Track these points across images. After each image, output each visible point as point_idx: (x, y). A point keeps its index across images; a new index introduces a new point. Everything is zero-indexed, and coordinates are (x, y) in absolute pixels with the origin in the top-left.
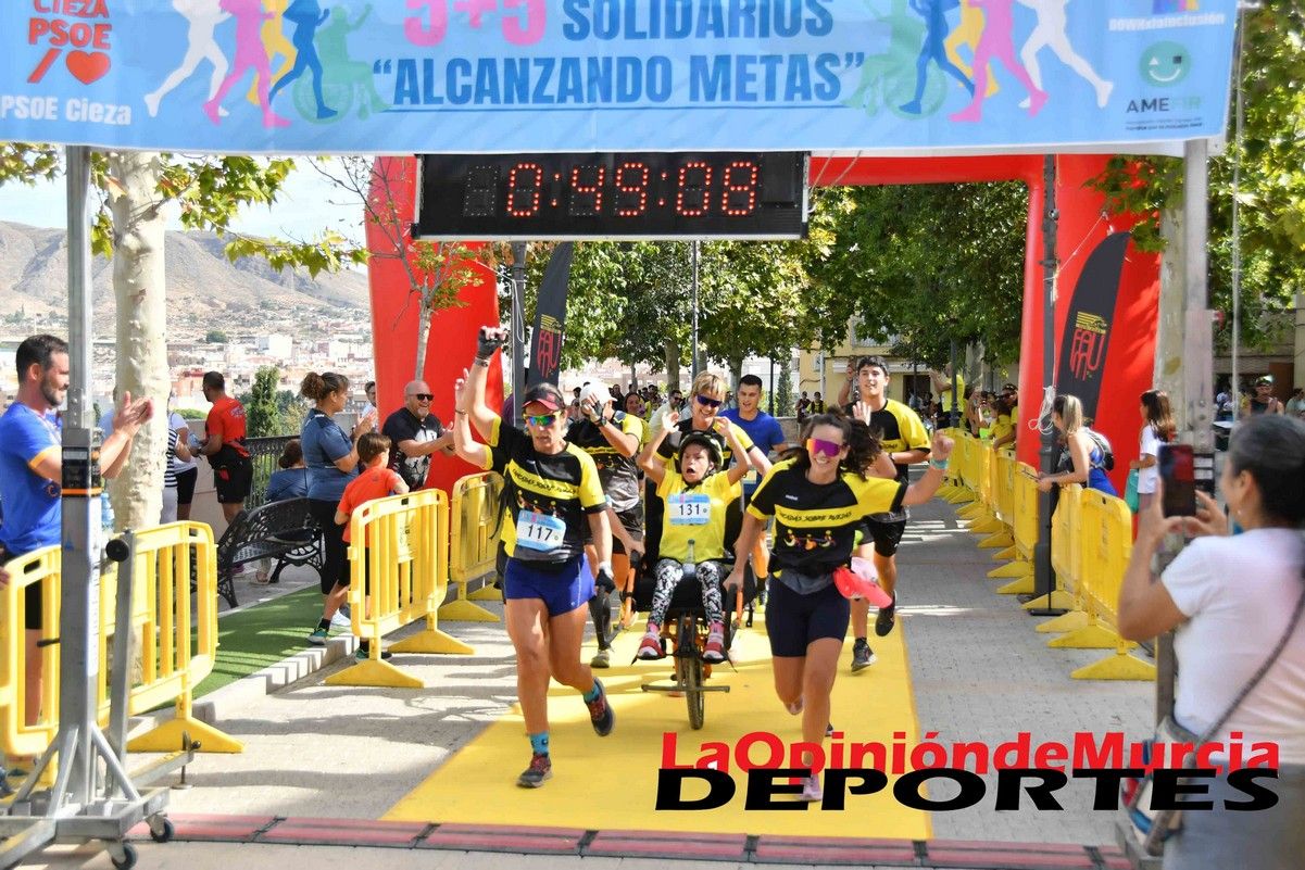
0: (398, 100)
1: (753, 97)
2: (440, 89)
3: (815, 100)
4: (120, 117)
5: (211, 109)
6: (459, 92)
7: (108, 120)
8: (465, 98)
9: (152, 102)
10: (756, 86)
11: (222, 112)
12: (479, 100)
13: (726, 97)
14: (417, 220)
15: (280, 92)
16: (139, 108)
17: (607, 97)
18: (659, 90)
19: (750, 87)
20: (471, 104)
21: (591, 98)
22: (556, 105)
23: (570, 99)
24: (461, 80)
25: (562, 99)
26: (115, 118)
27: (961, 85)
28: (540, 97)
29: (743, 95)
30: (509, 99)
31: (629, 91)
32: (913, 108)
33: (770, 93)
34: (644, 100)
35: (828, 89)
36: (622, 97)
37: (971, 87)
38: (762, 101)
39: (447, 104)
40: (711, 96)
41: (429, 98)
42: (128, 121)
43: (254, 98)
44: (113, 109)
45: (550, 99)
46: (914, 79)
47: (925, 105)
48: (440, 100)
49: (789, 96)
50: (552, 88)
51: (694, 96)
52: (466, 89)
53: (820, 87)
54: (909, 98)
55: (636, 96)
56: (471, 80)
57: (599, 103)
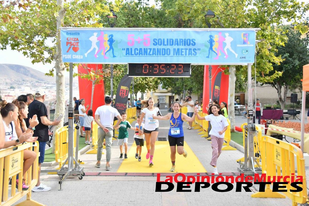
0: (126, 54)
1: (183, 55)
2: (133, 53)
3: (193, 56)
4: (81, 58)
5: (96, 56)
6: (136, 53)
7: (79, 58)
8: (137, 54)
9: (86, 55)
10: (184, 53)
11: (97, 56)
12: (139, 55)
13: (179, 55)
14: (128, 74)
15: (107, 53)
16: (84, 56)
17: (160, 55)
18: (168, 54)
19: (183, 53)
20: (138, 55)
21: (158, 55)
22: (152, 56)
23: (154, 55)
24: (137, 52)
25: (153, 55)
26: (80, 58)
27: (215, 54)
28: (149, 54)
29: (182, 55)
30: (144, 55)
31: (164, 54)
32: (208, 57)
33: (186, 55)
34: (166, 55)
35: (195, 54)
36: (163, 55)
37: (217, 54)
38: (184, 55)
39: (134, 55)
40: (177, 55)
41: (131, 54)
42: (82, 58)
43: (102, 54)
44: (80, 56)
45: (151, 55)
46: (208, 53)
47: (210, 56)
48: (133, 55)
49: (189, 55)
50: (151, 53)
51: (174, 55)
52: (137, 53)
53: (194, 54)
54: (207, 56)
55: (165, 54)
56: (138, 52)
57: (159, 55)
